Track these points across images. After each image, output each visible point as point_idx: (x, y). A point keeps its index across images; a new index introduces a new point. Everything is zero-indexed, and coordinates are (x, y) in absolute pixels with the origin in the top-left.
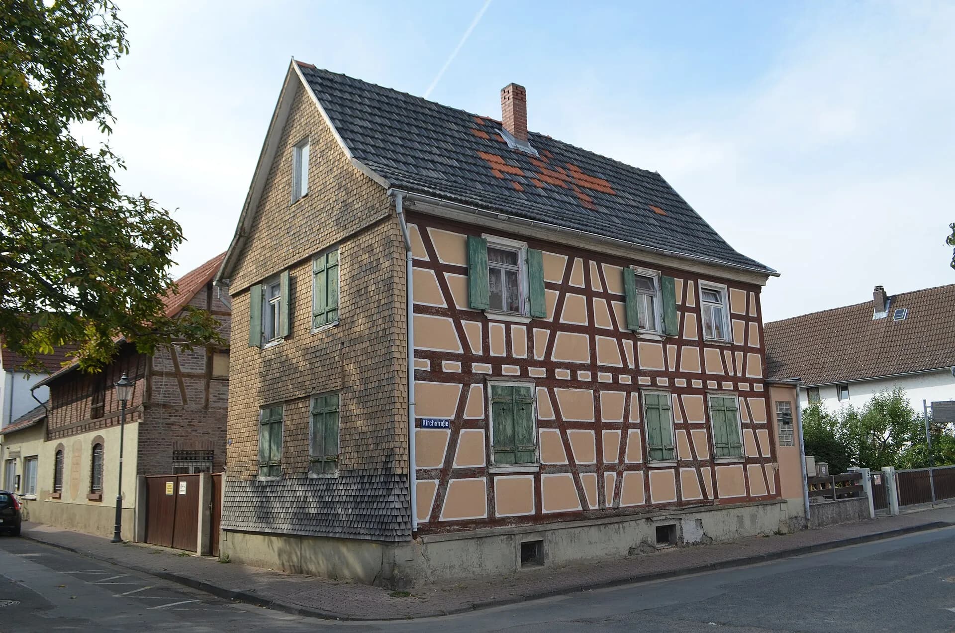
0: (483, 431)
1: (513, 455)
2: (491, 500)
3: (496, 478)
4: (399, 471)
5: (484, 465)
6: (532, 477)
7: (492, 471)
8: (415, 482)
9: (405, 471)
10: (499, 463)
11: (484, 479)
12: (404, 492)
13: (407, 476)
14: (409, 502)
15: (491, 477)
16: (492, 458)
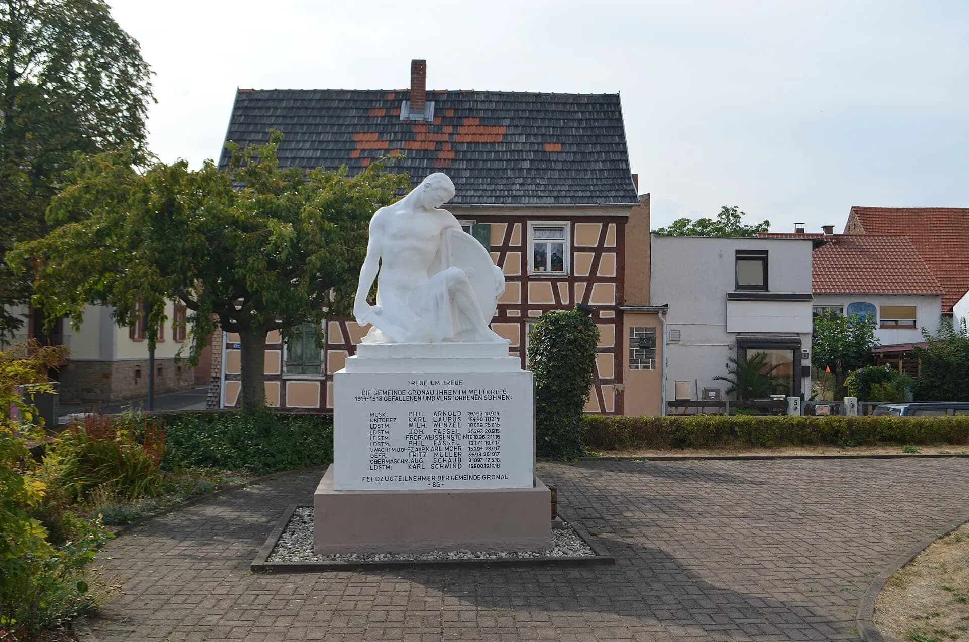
0: (279, 351)
1: (301, 368)
2: (283, 396)
3: (288, 383)
4: (214, 375)
5: (279, 373)
6: (319, 383)
7: (284, 378)
8: (223, 383)
9: (218, 375)
10: (289, 372)
11: (279, 383)
12: (216, 387)
13: (219, 378)
14: (219, 394)
15: (284, 382)
16: (285, 369)
